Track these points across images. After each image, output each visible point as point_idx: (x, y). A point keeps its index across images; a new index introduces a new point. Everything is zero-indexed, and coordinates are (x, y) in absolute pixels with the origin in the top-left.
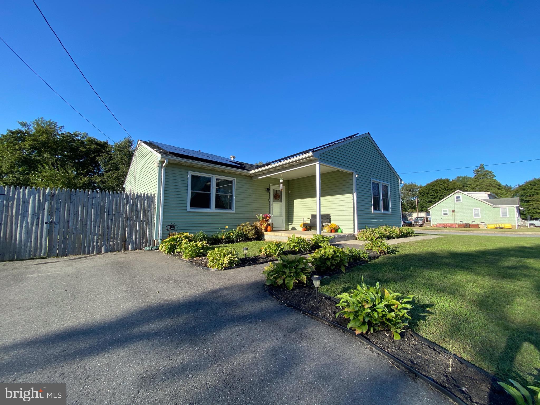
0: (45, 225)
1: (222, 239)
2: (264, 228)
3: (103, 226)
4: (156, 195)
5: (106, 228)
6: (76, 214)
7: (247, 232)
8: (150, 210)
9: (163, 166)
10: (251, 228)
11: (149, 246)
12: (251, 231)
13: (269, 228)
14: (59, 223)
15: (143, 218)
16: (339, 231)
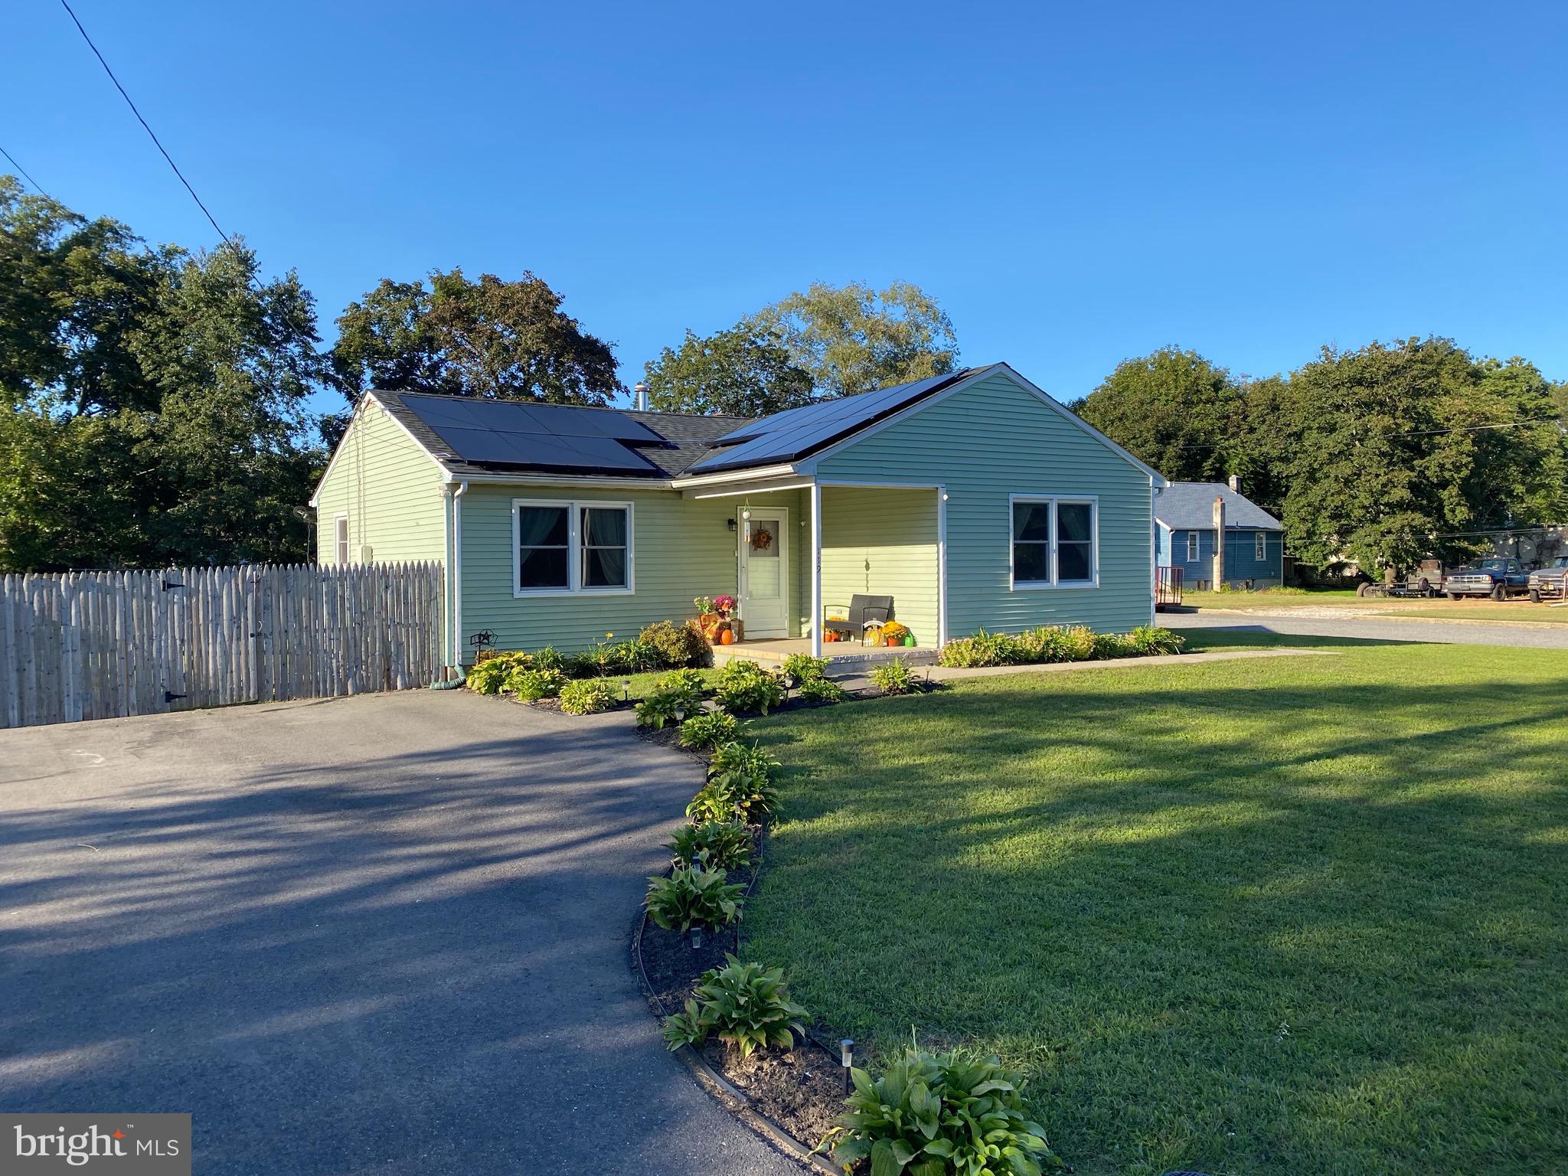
0: (251, 639)
1: (599, 665)
2: (709, 636)
3: (347, 641)
4: (445, 564)
5: (352, 643)
6: (297, 615)
7: (666, 646)
8: (432, 598)
9: (456, 494)
10: (674, 637)
11: (436, 680)
12: (674, 644)
13: (725, 636)
14: (271, 634)
15: (420, 618)
16: (908, 641)
